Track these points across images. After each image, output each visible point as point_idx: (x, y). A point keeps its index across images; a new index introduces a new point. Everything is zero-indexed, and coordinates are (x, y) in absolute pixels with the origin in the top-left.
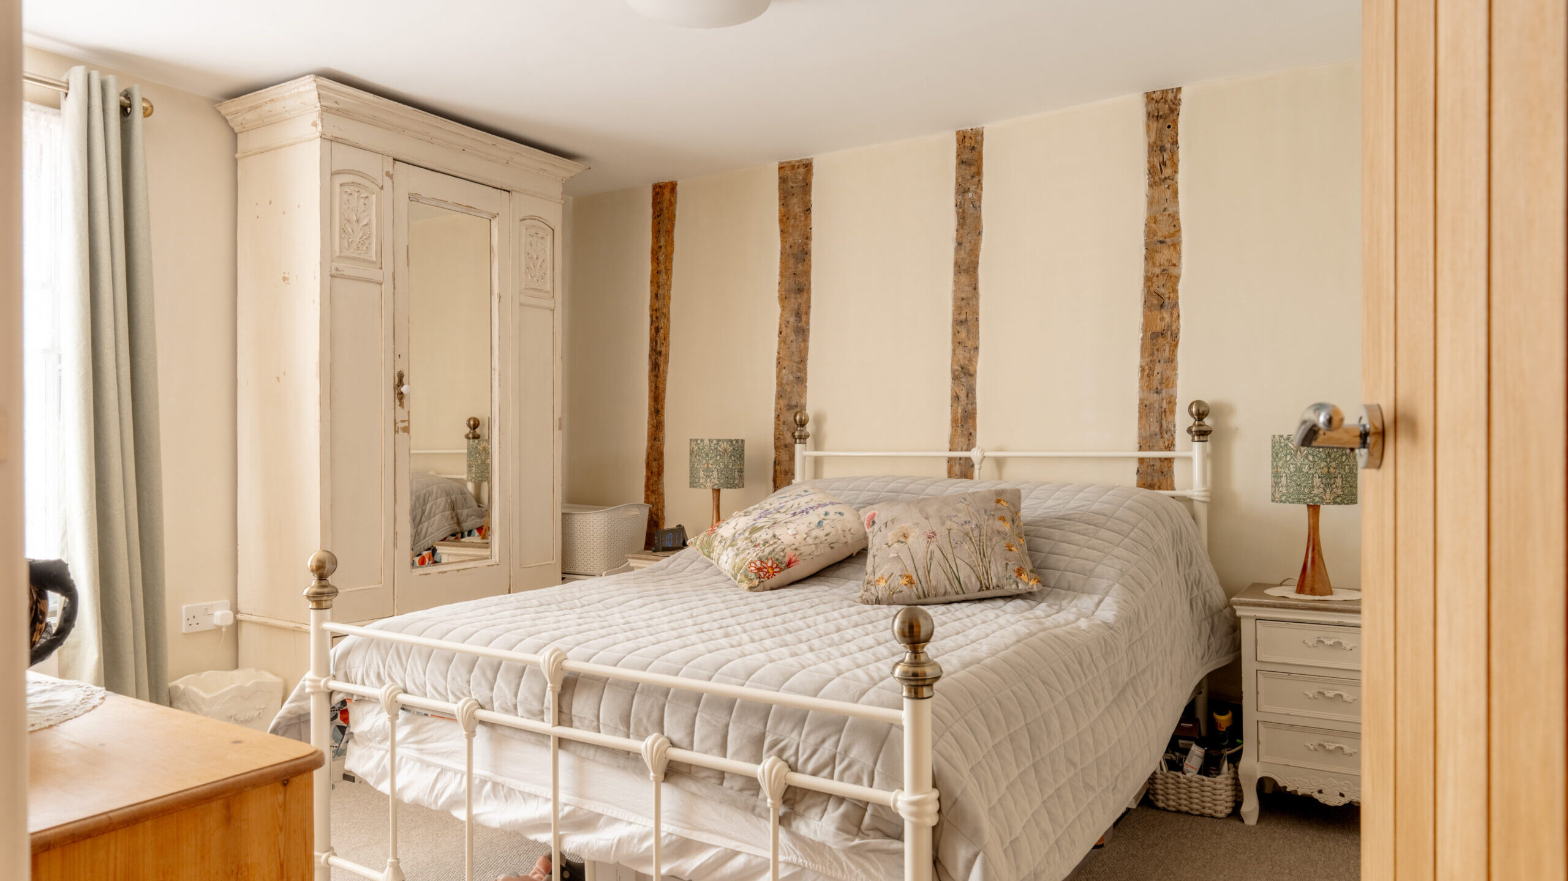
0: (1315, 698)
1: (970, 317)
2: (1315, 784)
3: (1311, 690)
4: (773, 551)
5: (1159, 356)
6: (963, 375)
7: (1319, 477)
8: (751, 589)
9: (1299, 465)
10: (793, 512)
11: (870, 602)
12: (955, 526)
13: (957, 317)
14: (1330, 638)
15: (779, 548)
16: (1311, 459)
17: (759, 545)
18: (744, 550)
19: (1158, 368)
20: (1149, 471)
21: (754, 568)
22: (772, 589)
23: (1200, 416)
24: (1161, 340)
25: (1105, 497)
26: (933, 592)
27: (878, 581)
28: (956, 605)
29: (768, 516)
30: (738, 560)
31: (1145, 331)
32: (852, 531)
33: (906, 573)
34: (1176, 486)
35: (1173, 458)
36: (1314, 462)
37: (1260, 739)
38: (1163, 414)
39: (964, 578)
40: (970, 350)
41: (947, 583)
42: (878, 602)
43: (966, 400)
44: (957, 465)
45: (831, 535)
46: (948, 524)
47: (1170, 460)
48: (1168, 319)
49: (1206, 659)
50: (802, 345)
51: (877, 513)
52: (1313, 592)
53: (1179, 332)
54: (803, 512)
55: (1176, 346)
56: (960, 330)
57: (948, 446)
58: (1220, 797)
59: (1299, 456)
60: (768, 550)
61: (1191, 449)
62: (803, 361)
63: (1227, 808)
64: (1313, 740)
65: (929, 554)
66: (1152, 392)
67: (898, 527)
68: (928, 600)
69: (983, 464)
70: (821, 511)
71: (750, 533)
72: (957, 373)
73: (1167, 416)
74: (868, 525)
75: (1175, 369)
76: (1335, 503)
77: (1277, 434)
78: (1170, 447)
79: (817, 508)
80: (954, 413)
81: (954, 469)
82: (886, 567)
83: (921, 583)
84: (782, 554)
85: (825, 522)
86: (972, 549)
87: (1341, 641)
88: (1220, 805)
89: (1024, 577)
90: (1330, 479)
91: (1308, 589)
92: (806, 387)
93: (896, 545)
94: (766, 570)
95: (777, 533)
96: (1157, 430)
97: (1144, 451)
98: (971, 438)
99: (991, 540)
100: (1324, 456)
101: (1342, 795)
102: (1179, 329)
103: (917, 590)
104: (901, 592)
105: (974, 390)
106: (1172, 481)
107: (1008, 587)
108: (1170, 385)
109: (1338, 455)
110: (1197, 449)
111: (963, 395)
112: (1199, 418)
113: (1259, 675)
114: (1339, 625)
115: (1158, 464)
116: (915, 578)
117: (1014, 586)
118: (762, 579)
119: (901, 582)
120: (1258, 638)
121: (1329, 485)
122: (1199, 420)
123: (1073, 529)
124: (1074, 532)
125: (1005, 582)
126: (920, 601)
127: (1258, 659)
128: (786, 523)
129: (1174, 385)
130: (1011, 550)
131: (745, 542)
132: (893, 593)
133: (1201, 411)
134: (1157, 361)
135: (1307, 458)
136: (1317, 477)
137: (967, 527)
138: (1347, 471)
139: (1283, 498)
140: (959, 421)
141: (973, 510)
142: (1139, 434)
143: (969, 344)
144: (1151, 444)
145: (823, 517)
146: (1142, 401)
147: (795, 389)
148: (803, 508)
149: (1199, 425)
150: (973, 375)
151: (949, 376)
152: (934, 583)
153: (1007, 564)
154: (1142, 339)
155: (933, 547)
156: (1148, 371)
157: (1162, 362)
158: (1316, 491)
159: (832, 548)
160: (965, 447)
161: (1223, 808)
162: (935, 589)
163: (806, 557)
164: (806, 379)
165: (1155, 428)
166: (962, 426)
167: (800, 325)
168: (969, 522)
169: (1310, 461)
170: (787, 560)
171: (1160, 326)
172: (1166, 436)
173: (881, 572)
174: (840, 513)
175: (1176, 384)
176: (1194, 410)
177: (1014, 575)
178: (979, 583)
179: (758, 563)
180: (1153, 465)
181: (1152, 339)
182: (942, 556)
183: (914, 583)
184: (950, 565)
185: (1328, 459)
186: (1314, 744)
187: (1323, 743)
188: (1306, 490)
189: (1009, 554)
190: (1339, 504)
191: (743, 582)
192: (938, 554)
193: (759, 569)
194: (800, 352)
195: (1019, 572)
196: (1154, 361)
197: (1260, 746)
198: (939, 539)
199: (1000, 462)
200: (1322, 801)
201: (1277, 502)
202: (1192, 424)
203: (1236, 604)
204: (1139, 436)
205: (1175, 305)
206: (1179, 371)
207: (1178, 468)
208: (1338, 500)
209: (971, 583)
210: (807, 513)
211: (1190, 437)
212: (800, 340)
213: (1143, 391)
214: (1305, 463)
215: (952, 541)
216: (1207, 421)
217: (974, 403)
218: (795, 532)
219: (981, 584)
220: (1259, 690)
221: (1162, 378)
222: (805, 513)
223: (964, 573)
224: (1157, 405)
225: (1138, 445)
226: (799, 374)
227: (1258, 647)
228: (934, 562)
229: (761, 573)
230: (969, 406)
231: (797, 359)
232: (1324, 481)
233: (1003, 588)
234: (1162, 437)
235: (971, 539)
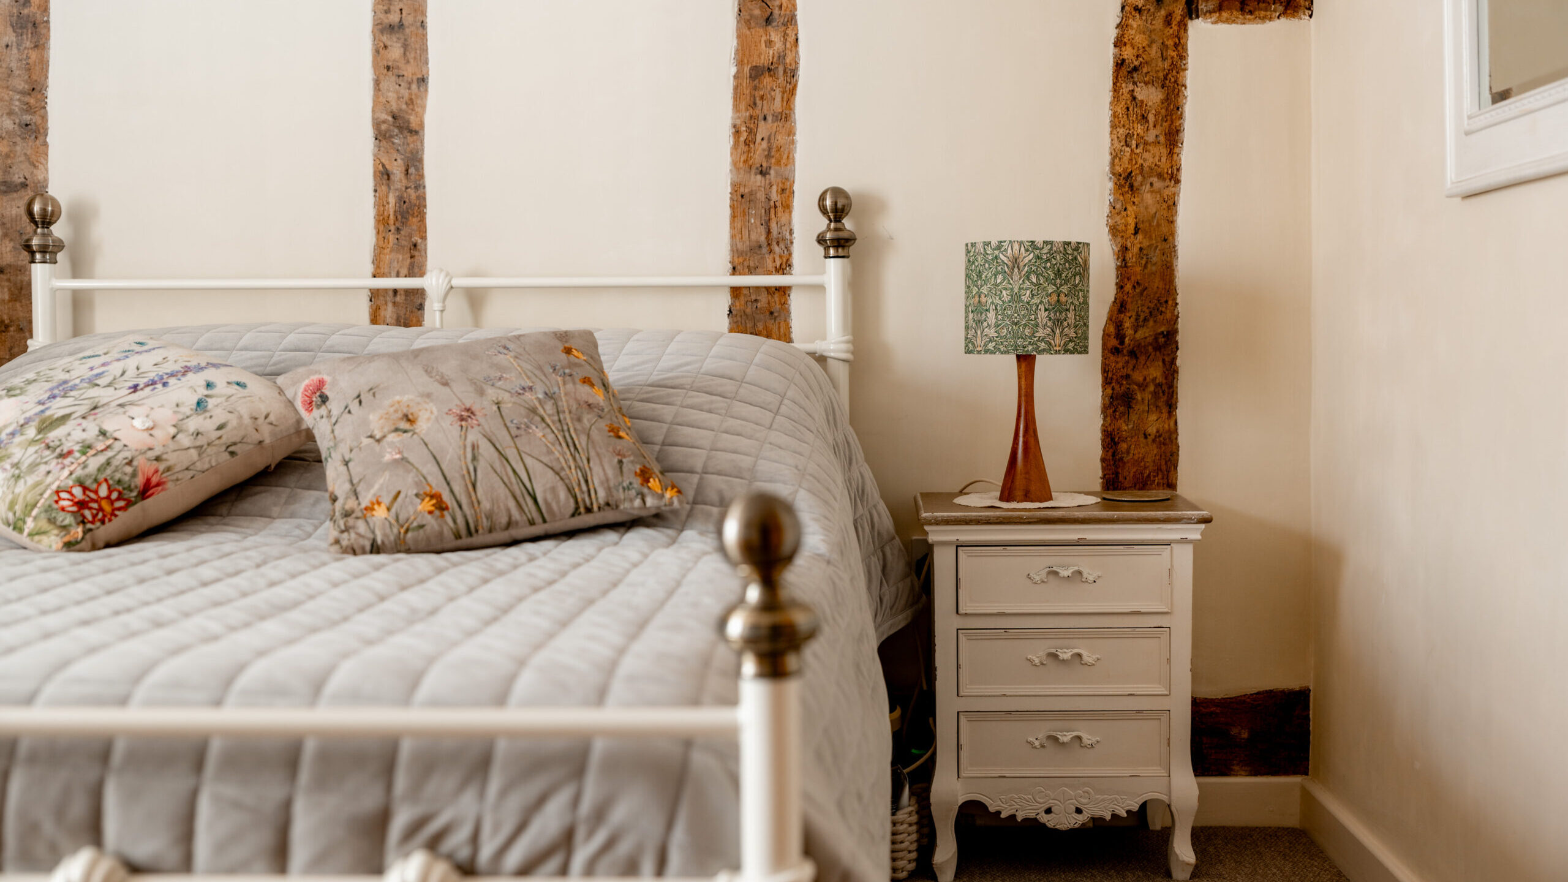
0: (1042, 664)
1: (408, 20)
2: (1042, 801)
3: (1037, 651)
4: (108, 463)
5: (765, 107)
6: (396, 131)
7: (1046, 310)
8: (69, 546)
9: (1016, 291)
10: (131, 384)
11: (358, 551)
12: (506, 396)
13: (382, 16)
14: (1067, 567)
15: (120, 457)
16: (1034, 280)
17: (70, 453)
18: (33, 466)
19: (763, 130)
20: (748, 310)
21: (70, 503)
22: (108, 545)
23: (838, 213)
24: (767, 80)
25: (715, 348)
26: (485, 523)
27: (370, 509)
28: (529, 547)
29: (72, 393)
30: (21, 488)
31: (740, 63)
32: (272, 418)
33: (428, 489)
34: (793, 336)
35: (790, 288)
36: (1038, 284)
37: (962, 742)
38: (772, 211)
39: (545, 491)
40: (410, 83)
41: (512, 504)
42: (376, 549)
43: (404, 181)
44: (390, 305)
45: (229, 427)
46: (492, 393)
47: (783, 291)
48: (778, 45)
49: (879, 619)
50: (34, 55)
51: (326, 378)
52: (1027, 497)
53: (797, 68)
54: (153, 383)
55: (793, 91)
56: (388, 43)
57: (370, 268)
58: (903, 846)
59: (1016, 276)
60: (94, 463)
61: (823, 271)
62: (36, 89)
63: (909, 861)
64: (1039, 732)
65: (469, 450)
66: (753, 171)
67: (387, 403)
68: (476, 540)
69: (448, 302)
70: (197, 380)
71: (40, 431)
72: (384, 127)
73: (779, 215)
74: (309, 405)
75: (791, 133)
76: (1067, 351)
77: (979, 239)
78: (784, 267)
79: (184, 374)
80: (380, 205)
81: (382, 313)
82: (381, 481)
83: (460, 507)
84: (129, 469)
85: (211, 403)
86: (551, 437)
87: (1081, 569)
88: (902, 859)
89: (654, 483)
90: (1061, 313)
91: (1019, 493)
92: (45, 144)
93: (392, 437)
94: (95, 505)
95: (108, 427)
96: (763, 238)
97: (740, 274)
98: (416, 253)
99: (579, 420)
100: (1052, 276)
101: (1079, 811)
102: (797, 63)
103: (455, 521)
104: (421, 527)
105: (421, 161)
106: (789, 328)
107: (627, 505)
108: (784, 161)
109: (1070, 275)
110: (833, 271)
111: (397, 170)
112: (835, 217)
113: (960, 636)
114: (1080, 543)
115: (764, 298)
116: (446, 497)
117: (637, 502)
118: (89, 526)
119: (420, 507)
120: (960, 576)
121: (1058, 322)
122: (836, 221)
123: (689, 401)
124: (692, 407)
125: (622, 497)
126: (459, 543)
127: (961, 611)
128: (121, 405)
129: (790, 159)
130: (620, 437)
131: (32, 450)
132: (407, 531)
133: (839, 205)
134: (761, 117)
135: (1028, 278)
136: (1043, 309)
137: (528, 395)
138: (1081, 300)
139: (991, 346)
140: (391, 221)
141: (529, 367)
142: (732, 246)
143: (409, 71)
144: (752, 264)
145: (203, 391)
146: (735, 187)
147: (18, 148)
148: (152, 375)
149: (836, 230)
150: (417, 132)
151: (369, 132)
152: (486, 505)
153: (620, 462)
154: (736, 77)
155: (473, 436)
156: (745, 135)
157: (769, 118)
158: (1041, 333)
159: (232, 454)
160: (404, 271)
161: (905, 862)
162: (489, 517)
163: (180, 476)
164: (46, 130)
165: (758, 234)
166: (398, 229)
167: (26, 11)
168: (531, 388)
169: (1032, 283)
170: (139, 481)
171: (766, 57)
172: (777, 249)
173: (372, 491)
174: (238, 384)
175: (794, 158)
176: (828, 203)
177: (637, 482)
178: (572, 501)
179: (78, 492)
180: (756, 301)
181: (753, 77)
182: (496, 454)
183: (447, 508)
184: (514, 471)
185: (1058, 281)
186: (1040, 736)
187: (1054, 734)
188: (1027, 332)
189: (620, 445)
190: (1072, 353)
191: (44, 533)
192: (486, 449)
193: (82, 505)
194: (28, 69)
195: (645, 475)
196: (756, 118)
197: (962, 753)
198: (482, 421)
199: (475, 299)
200: (1050, 825)
201: (979, 352)
202: (824, 228)
203: (930, 523)
204: (732, 250)
205: (791, 20)
206: (798, 137)
207: (797, 304)
208: (1071, 346)
209: (558, 502)
210: (165, 384)
211: (821, 250)
212: (28, 44)
213: (738, 169)
214: (1025, 286)
215: (509, 424)
216: (848, 223)
217: (420, 186)
218: (150, 424)
219: (577, 502)
220: (960, 662)
221: (770, 149)
222: (159, 386)
223: (543, 483)
224: (761, 196)
225: (730, 266)
226: (27, 118)
227: (960, 592)
228: (482, 466)
229: (87, 513)
230: (411, 192)
231: (21, 85)
232: (1052, 315)
233: (617, 507)
234: (771, 252)
235: (543, 419)
